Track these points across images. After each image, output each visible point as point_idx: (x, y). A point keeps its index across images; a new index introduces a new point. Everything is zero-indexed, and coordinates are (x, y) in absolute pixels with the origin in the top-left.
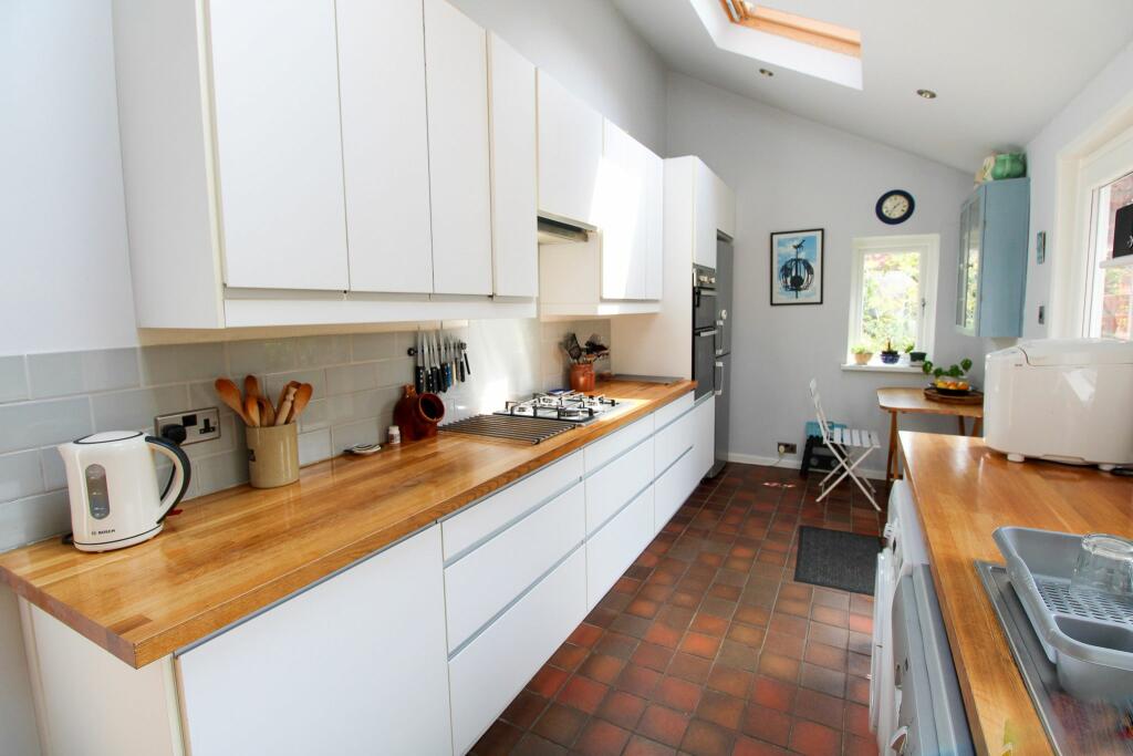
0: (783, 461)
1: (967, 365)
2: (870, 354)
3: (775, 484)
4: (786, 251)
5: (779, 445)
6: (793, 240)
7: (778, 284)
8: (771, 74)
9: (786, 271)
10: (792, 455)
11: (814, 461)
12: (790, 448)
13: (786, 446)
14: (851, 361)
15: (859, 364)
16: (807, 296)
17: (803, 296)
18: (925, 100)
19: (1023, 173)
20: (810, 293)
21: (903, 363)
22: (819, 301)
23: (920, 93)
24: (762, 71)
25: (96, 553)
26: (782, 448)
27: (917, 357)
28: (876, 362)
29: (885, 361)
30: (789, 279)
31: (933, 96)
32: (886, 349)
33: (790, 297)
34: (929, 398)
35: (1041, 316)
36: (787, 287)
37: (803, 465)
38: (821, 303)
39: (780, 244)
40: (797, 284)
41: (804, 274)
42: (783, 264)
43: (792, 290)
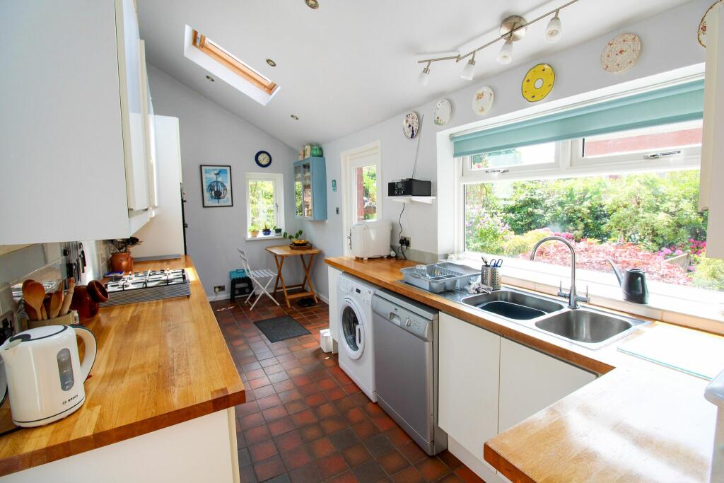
0: (218, 296)
1: (301, 232)
2: (258, 232)
3: (223, 309)
4: (210, 176)
5: (215, 288)
6: (214, 170)
7: (207, 195)
8: (213, 80)
9: (211, 188)
10: (223, 292)
11: (237, 292)
12: (222, 288)
13: (219, 287)
14: (249, 236)
15: (253, 236)
16: (225, 202)
17: (222, 202)
18: (294, 120)
19: (321, 156)
20: (226, 200)
21: (273, 235)
22: (230, 204)
23: (292, 116)
24: (208, 77)
25: (62, 419)
26: (217, 289)
27: (278, 231)
28: (261, 235)
29: (265, 234)
30: (213, 193)
31: (297, 119)
32: (264, 228)
33: (215, 203)
34: (292, 248)
35: (337, 211)
36: (212, 197)
37: (231, 296)
38: (232, 206)
39: (206, 172)
40: (218, 195)
41: (221, 189)
42: (208, 184)
43: (215, 198)
